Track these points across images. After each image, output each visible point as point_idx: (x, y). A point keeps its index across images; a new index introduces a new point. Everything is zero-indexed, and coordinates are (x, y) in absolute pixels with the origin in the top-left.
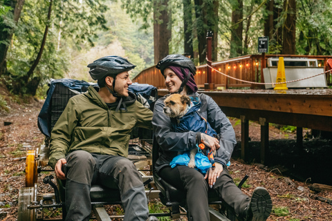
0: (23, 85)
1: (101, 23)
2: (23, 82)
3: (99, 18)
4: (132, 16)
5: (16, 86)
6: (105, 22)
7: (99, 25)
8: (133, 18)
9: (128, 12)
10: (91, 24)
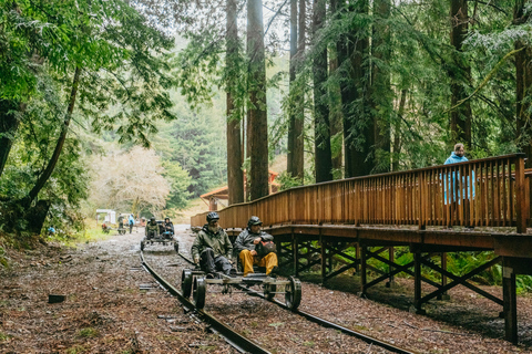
0: (20, 215)
1: (163, 106)
2: (22, 209)
3: (158, 99)
4: (190, 99)
5: (7, 216)
6: (170, 105)
7: (158, 111)
8: (193, 103)
9: (184, 93)
10: (144, 108)
